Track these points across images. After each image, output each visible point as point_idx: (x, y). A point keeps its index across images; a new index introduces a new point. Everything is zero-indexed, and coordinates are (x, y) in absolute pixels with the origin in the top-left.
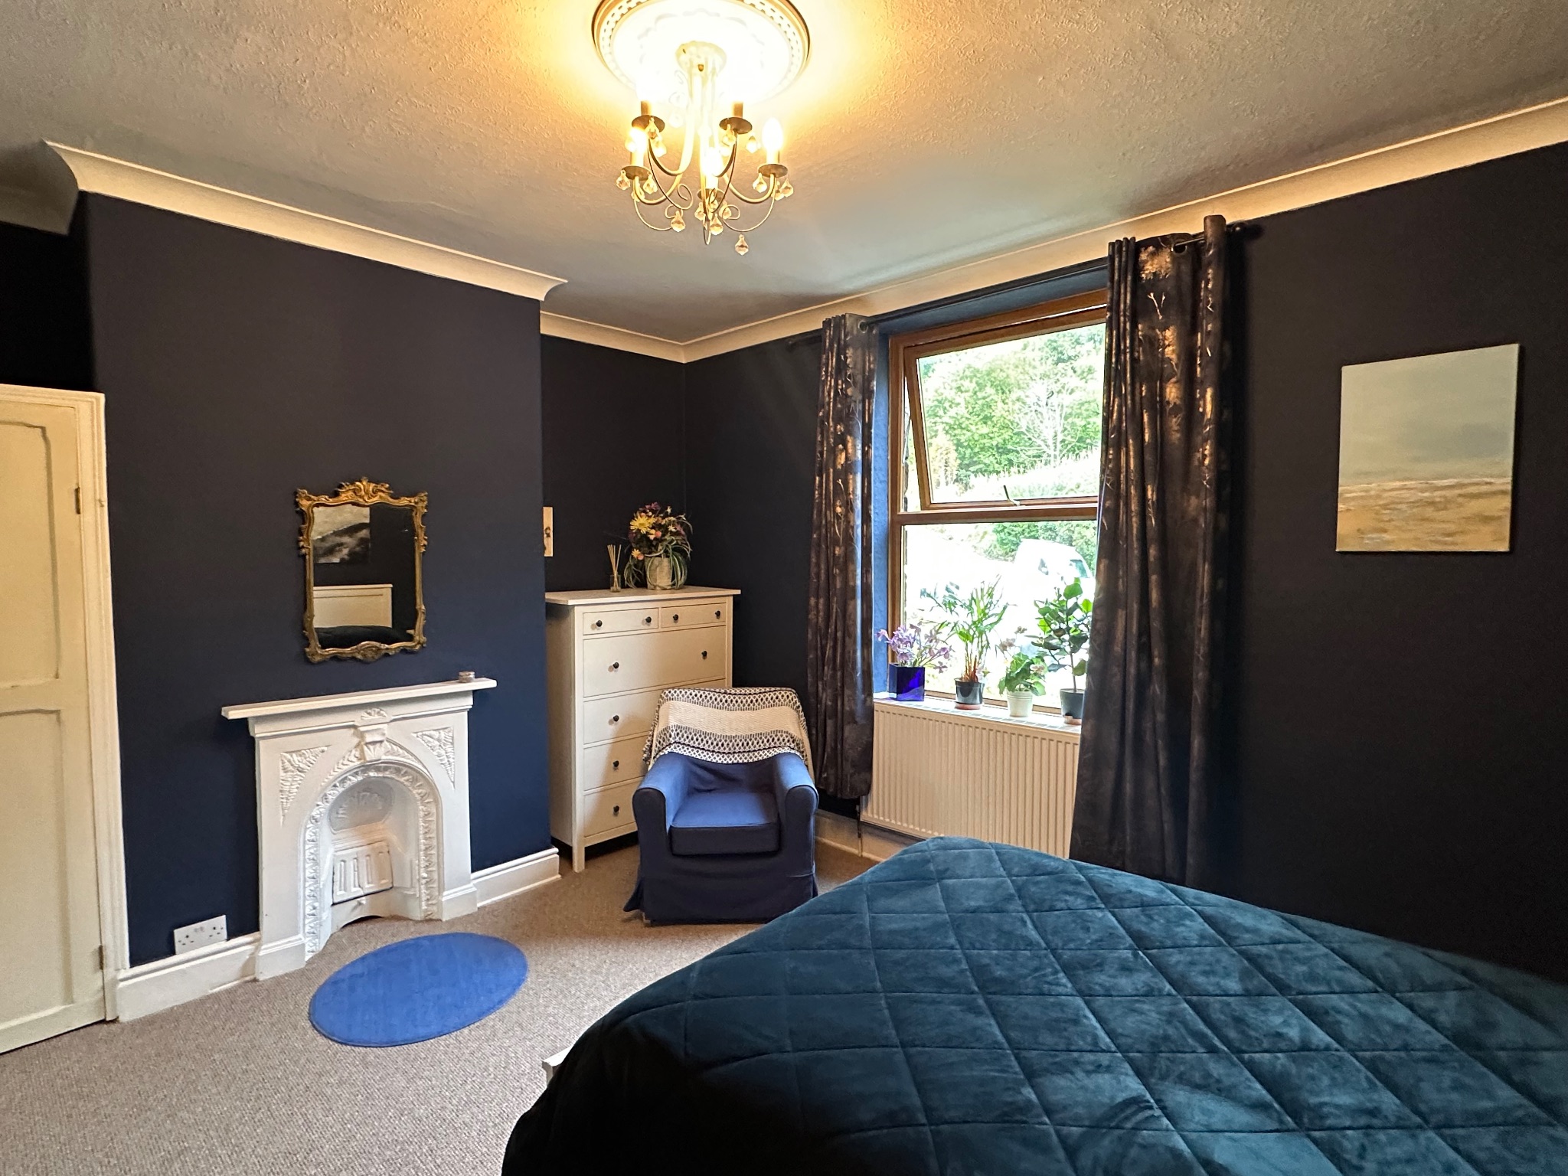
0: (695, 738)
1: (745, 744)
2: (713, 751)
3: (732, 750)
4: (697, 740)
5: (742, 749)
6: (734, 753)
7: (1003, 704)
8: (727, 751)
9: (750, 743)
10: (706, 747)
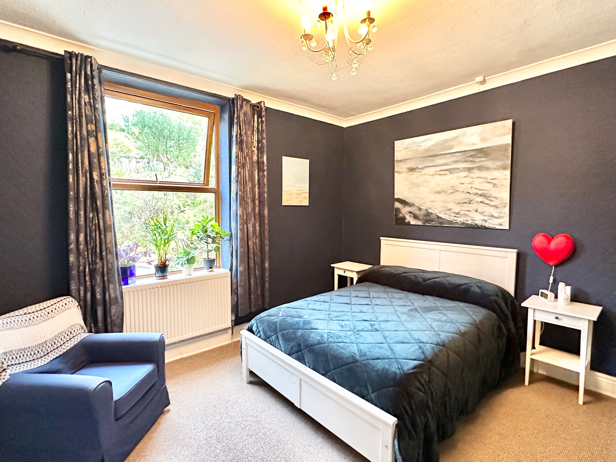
0: (18, 356)
1: (53, 344)
2: (34, 360)
3: (46, 352)
4: (20, 357)
5: (52, 348)
6: (48, 353)
7: (180, 272)
8: (42, 354)
9: (56, 342)
10: (28, 359)
